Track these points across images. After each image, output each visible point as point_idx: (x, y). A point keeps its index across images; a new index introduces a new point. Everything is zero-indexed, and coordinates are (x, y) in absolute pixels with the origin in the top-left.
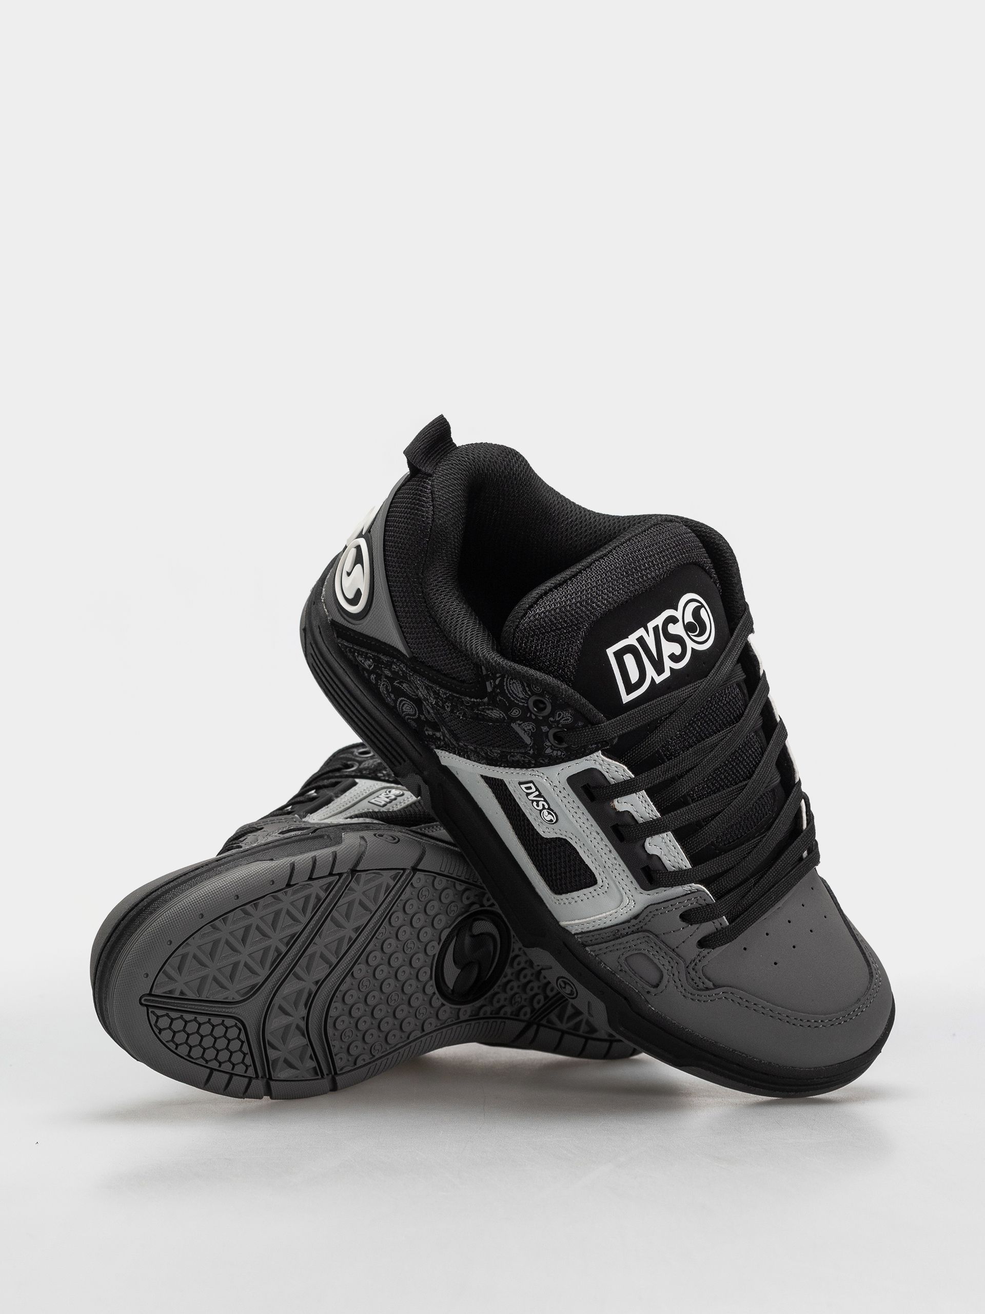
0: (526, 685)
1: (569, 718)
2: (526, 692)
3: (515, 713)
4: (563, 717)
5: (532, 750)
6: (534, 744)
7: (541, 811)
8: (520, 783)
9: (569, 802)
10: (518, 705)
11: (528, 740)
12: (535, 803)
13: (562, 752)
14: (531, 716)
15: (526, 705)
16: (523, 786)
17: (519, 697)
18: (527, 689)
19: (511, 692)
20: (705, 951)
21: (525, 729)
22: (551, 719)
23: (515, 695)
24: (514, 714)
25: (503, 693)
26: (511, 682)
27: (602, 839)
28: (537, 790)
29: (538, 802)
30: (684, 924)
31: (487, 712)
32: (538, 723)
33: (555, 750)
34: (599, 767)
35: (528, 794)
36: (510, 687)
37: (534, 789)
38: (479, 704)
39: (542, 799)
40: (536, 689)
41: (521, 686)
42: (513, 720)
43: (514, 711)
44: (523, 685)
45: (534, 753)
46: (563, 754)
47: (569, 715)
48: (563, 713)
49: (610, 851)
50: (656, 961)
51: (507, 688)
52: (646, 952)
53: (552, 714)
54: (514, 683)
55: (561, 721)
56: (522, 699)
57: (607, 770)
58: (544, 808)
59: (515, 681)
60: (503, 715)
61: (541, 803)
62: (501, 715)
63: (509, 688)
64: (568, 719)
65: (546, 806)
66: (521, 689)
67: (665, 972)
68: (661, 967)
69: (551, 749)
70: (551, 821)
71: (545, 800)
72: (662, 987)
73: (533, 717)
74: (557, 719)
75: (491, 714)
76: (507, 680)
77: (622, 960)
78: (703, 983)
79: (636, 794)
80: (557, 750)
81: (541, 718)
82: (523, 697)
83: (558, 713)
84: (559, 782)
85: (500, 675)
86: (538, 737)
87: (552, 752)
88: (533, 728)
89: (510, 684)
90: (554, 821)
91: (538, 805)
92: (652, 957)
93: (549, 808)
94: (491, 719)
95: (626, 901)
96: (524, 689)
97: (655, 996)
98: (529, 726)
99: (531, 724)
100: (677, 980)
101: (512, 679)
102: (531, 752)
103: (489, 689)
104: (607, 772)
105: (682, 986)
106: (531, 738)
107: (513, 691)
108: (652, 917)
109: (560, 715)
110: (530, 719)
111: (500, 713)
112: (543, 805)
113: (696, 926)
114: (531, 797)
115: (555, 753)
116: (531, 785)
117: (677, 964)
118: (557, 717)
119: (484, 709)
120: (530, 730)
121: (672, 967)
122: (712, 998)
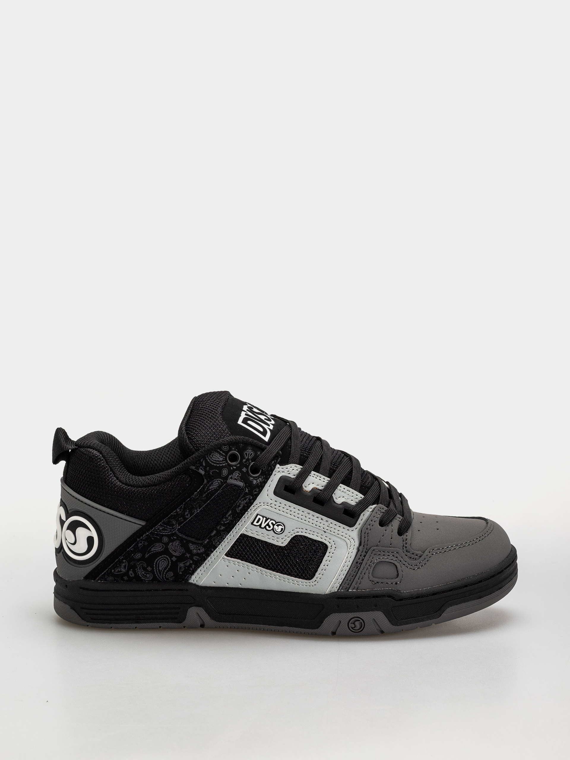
0: (219, 451)
1: (252, 452)
2: (222, 455)
3: (225, 472)
4: (249, 454)
5: (247, 489)
6: (245, 484)
7: (273, 529)
8: (252, 523)
9: (283, 508)
10: (223, 467)
11: (241, 484)
12: (267, 527)
13: (261, 478)
14: (233, 468)
15: (226, 464)
16: (255, 523)
17: (221, 461)
18: (221, 452)
19: (215, 462)
20: (404, 537)
21: (236, 477)
22: (244, 460)
23: (218, 461)
24: (225, 474)
25: (212, 467)
26: (211, 457)
27: (313, 516)
28: (263, 517)
29: (268, 525)
30: (384, 528)
31: (210, 488)
32: (239, 469)
33: (257, 479)
34: (283, 474)
35: (260, 525)
36: (212, 459)
37: (261, 518)
38: (203, 488)
39: (269, 520)
40: (225, 449)
41: (217, 453)
42: (226, 478)
43: (224, 472)
44: (218, 452)
45: (248, 491)
46: (262, 478)
47: (251, 451)
48: (247, 452)
49: (322, 519)
50: (387, 560)
51: (211, 461)
52: (379, 560)
53: (242, 457)
54: (213, 455)
55: (249, 458)
56: (223, 461)
57: (289, 472)
58: (273, 525)
59: (213, 454)
60: (219, 480)
61: (270, 524)
62: (219, 481)
63: (212, 461)
64: (252, 454)
65: (274, 523)
66: (219, 455)
67: (396, 563)
68: (392, 561)
69: (255, 480)
70: (282, 529)
71: (271, 520)
72: (400, 572)
73: (235, 468)
74: (247, 458)
75: (213, 487)
76: (208, 458)
77: (371, 578)
78: (417, 555)
79: (310, 476)
80: (258, 479)
81: (239, 465)
82: (222, 459)
83: (245, 454)
84: (271, 500)
85: (202, 459)
86: (244, 478)
87: (257, 481)
88: (239, 474)
89: (211, 458)
90: (283, 528)
91: (270, 527)
92: (383, 560)
93: (276, 523)
94: (216, 490)
95: (348, 541)
96: (220, 454)
97: (401, 583)
98: (236, 474)
99: (237, 472)
100: (405, 563)
101: (210, 454)
102: (247, 491)
103: (203, 472)
104: (289, 474)
105: (409, 565)
106: (242, 482)
107: (215, 460)
108: (368, 536)
109: (246, 454)
110: (234, 470)
111: (217, 481)
112: (272, 523)
113: (390, 526)
114: (263, 526)
115: (258, 480)
116: (259, 517)
117: (398, 553)
118: (246, 456)
119: (207, 488)
120: (238, 476)
121: (397, 557)
122: (426, 560)
